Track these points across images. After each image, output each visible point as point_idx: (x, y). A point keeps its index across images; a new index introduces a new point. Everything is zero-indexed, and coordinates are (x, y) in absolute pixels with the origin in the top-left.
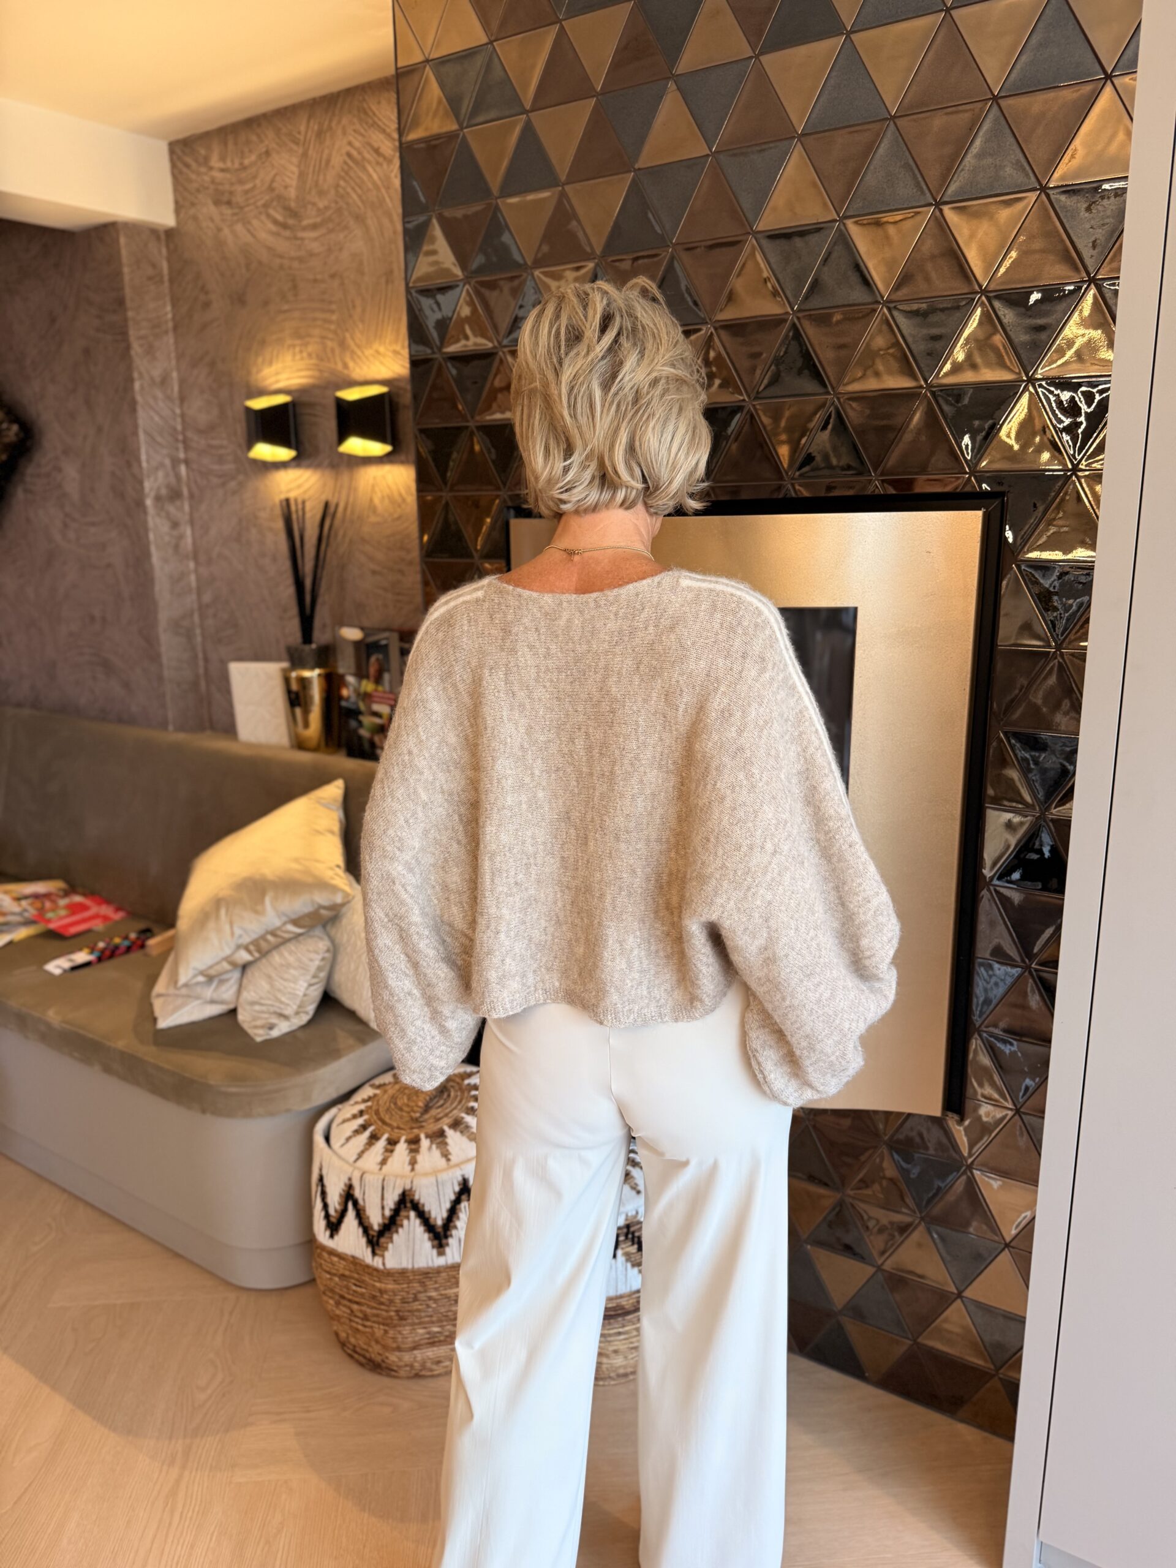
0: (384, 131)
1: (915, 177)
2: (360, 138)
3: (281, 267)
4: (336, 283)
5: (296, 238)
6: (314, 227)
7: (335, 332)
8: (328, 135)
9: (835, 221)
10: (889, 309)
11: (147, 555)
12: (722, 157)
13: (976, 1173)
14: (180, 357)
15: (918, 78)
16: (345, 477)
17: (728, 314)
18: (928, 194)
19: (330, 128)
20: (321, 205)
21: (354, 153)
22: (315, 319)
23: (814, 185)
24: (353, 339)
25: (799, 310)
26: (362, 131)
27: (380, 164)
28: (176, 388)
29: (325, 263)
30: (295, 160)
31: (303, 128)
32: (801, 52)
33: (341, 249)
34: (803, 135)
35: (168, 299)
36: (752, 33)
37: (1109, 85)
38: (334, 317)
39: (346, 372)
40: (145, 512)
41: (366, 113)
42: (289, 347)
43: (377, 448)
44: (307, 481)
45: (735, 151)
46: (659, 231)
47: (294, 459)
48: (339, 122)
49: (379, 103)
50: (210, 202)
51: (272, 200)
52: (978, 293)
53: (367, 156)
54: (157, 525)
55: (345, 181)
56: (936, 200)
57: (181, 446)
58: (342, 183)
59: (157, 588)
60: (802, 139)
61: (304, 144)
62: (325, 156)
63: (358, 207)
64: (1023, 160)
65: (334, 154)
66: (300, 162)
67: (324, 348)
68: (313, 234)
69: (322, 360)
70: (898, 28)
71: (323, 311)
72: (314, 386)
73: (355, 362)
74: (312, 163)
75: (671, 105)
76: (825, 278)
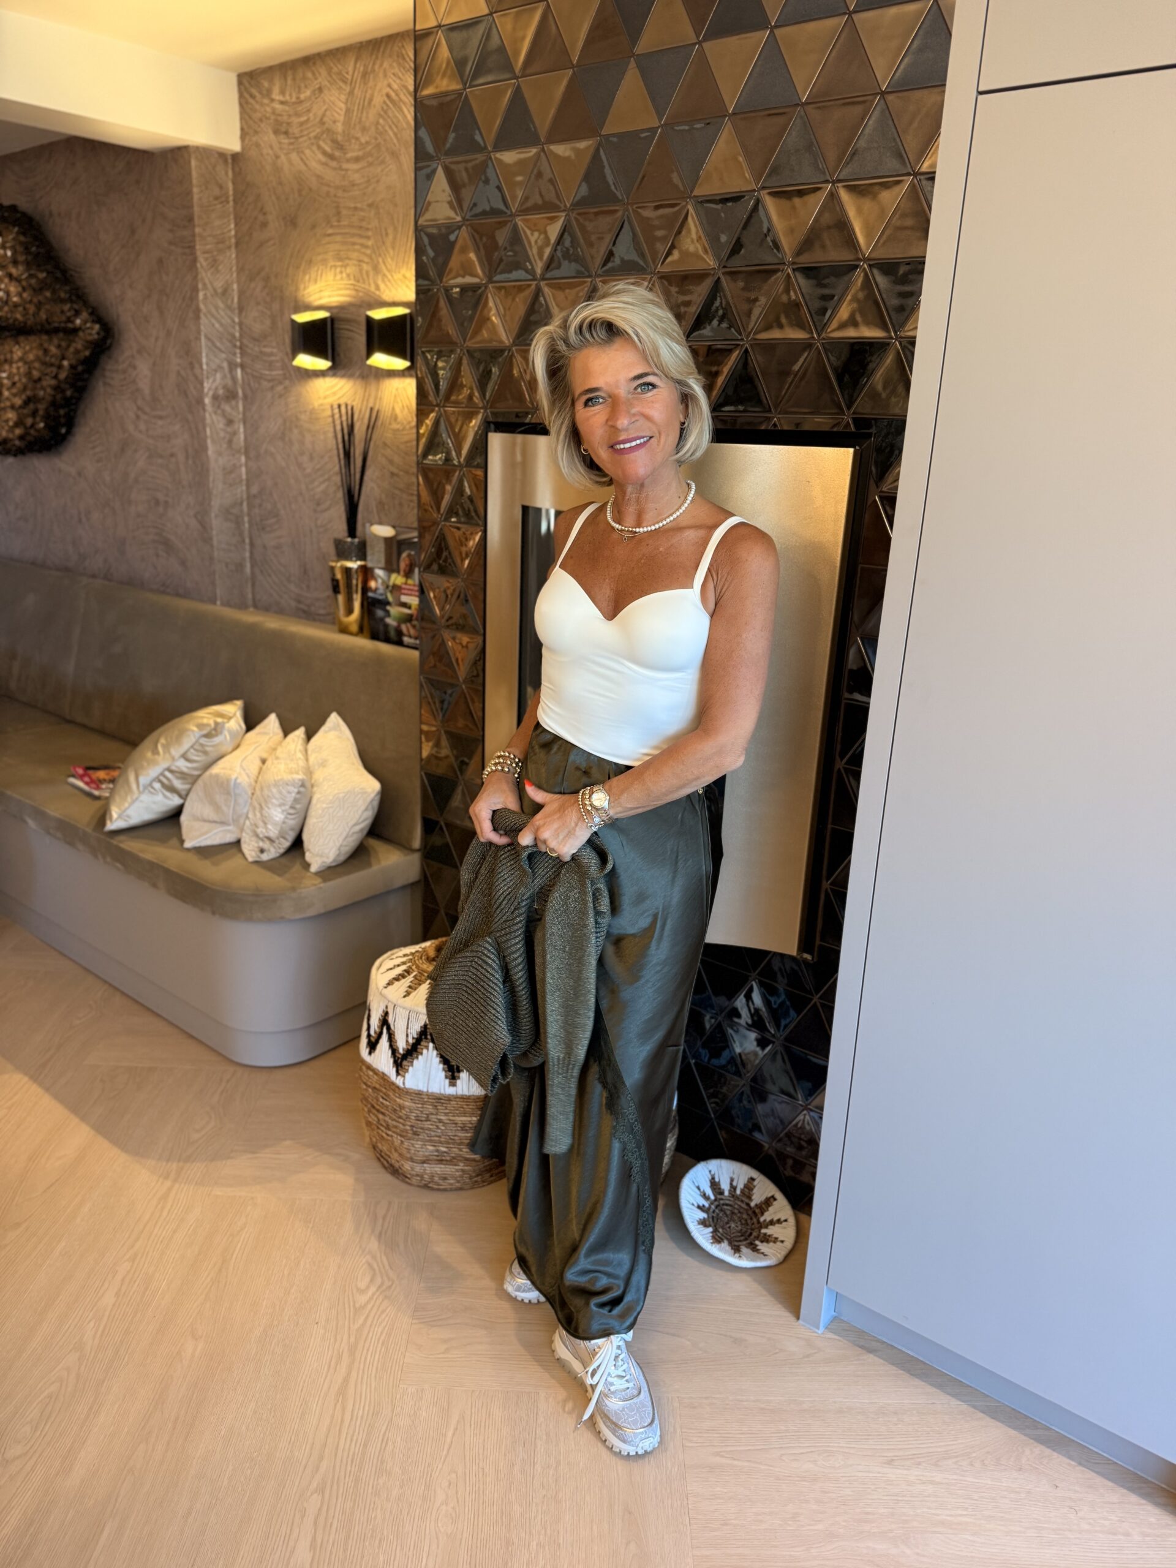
2: (398, 81)
3: (328, 194)
4: (373, 212)
5: (341, 169)
6: (357, 159)
7: (370, 257)
8: (372, 76)
9: (754, 191)
11: (205, 449)
12: (668, 129)
14: (240, 270)
15: (823, 73)
16: (373, 387)
18: (827, 173)
19: (374, 71)
20: (363, 140)
21: (393, 94)
22: (354, 244)
23: (738, 158)
24: (384, 263)
26: (400, 75)
28: (236, 300)
29: (364, 194)
30: (343, 97)
31: (351, 69)
32: (732, 42)
33: (378, 181)
34: (734, 114)
35: (232, 217)
36: (697, 22)
38: (370, 243)
39: (377, 293)
40: (204, 410)
41: (404, 59)
42: (331, 267)
43: (401, 364)
44: (341, 388)
45: (679, 125)
47: (330, 369)
48: (381, 65)
50: (270, 132)
51: (323, 133)
52: (861, 260)
54: (213, 421)
55: (384, 119)
56: (832, 178)
57: (238, 351)
58: (381, 121)
59: (211, 479)
60: (732, 118)
61: (351, 84)
62: (368, 96)
64: (901, 148)
65: (376, 94)
66: (347, 100)
67: (361, 271)
68: (355, 166)
69: (358, 281)
70: (811, 26)
71: (361, 236)
72: (351, 304)
73: (386, 285)
74: (357, 101)
75: (631, 80)
76: (744, 240)
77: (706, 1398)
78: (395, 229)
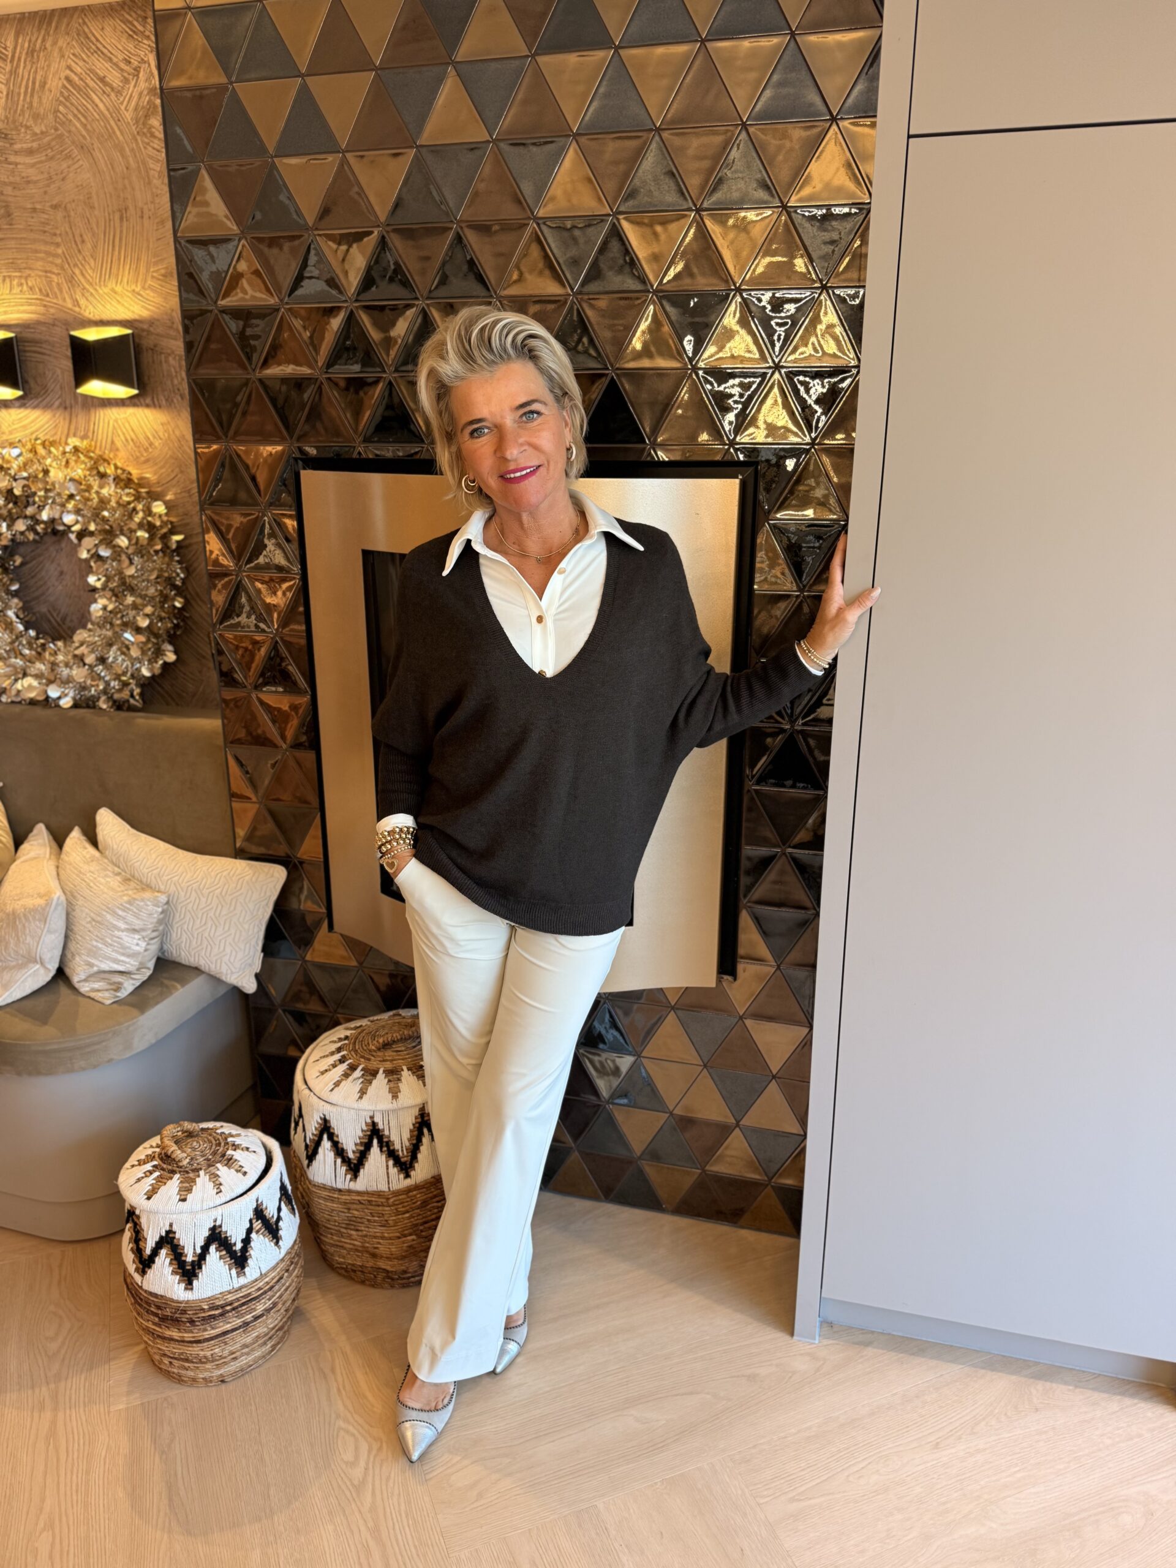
0: (110, 60)
1: (678, 185)
2: (81, 63)
4: (60, 215)
6: (30, 152)
7: (62, 268)
8: (42, 54)
9: (609, 215)
10: (657, 296)
12: (502, 145)
13: (749, 1022)
15: (678, 98)
16: (81, 419)
17: (513, 291)
18: (690, 201)
19: (45, 48)
20: (37, 130)
21: (76, 79)
22: (36, 251)
23: (590, 181)
24: (83, 274)
25: (580, 292)
26: (84, 56)
27: (108, 96)
29: (45, 193)
31: (10, 44)
32: (572, 58)
33: (63, 179)
34: (578, 134)
36: (529, 34)
37: (834, 127)
38: (60, 251)
39: (77, 309)
41: (88, 38)
42: (4, 280)
43: (121, 391)
44: (32, 422)
45: (515, 142)
46: (443, 207)
47: (20, 399)
48: (55, 43)
49: (103, 29)
52: (732, 290)
53: (91, 84)
55: (66, 107)
56: (695, 206)
58: (61, 108)
60: (577, 138)
61: (12, 61)
62: (38, 78)
63: (84, 137)
64: (767, 179)
65: (51, 76)
66: (8, 80)
67: (50, 283)
68: (28, 160)
69: (48, 295)
70: (660, 50)
71: (46, 243)
72: (38, 323)
73: (87, 300)
74: (24, 83)
75: (449, 89)
76: (602, 265)
77: (754, 1447)
78: (93, 235)
